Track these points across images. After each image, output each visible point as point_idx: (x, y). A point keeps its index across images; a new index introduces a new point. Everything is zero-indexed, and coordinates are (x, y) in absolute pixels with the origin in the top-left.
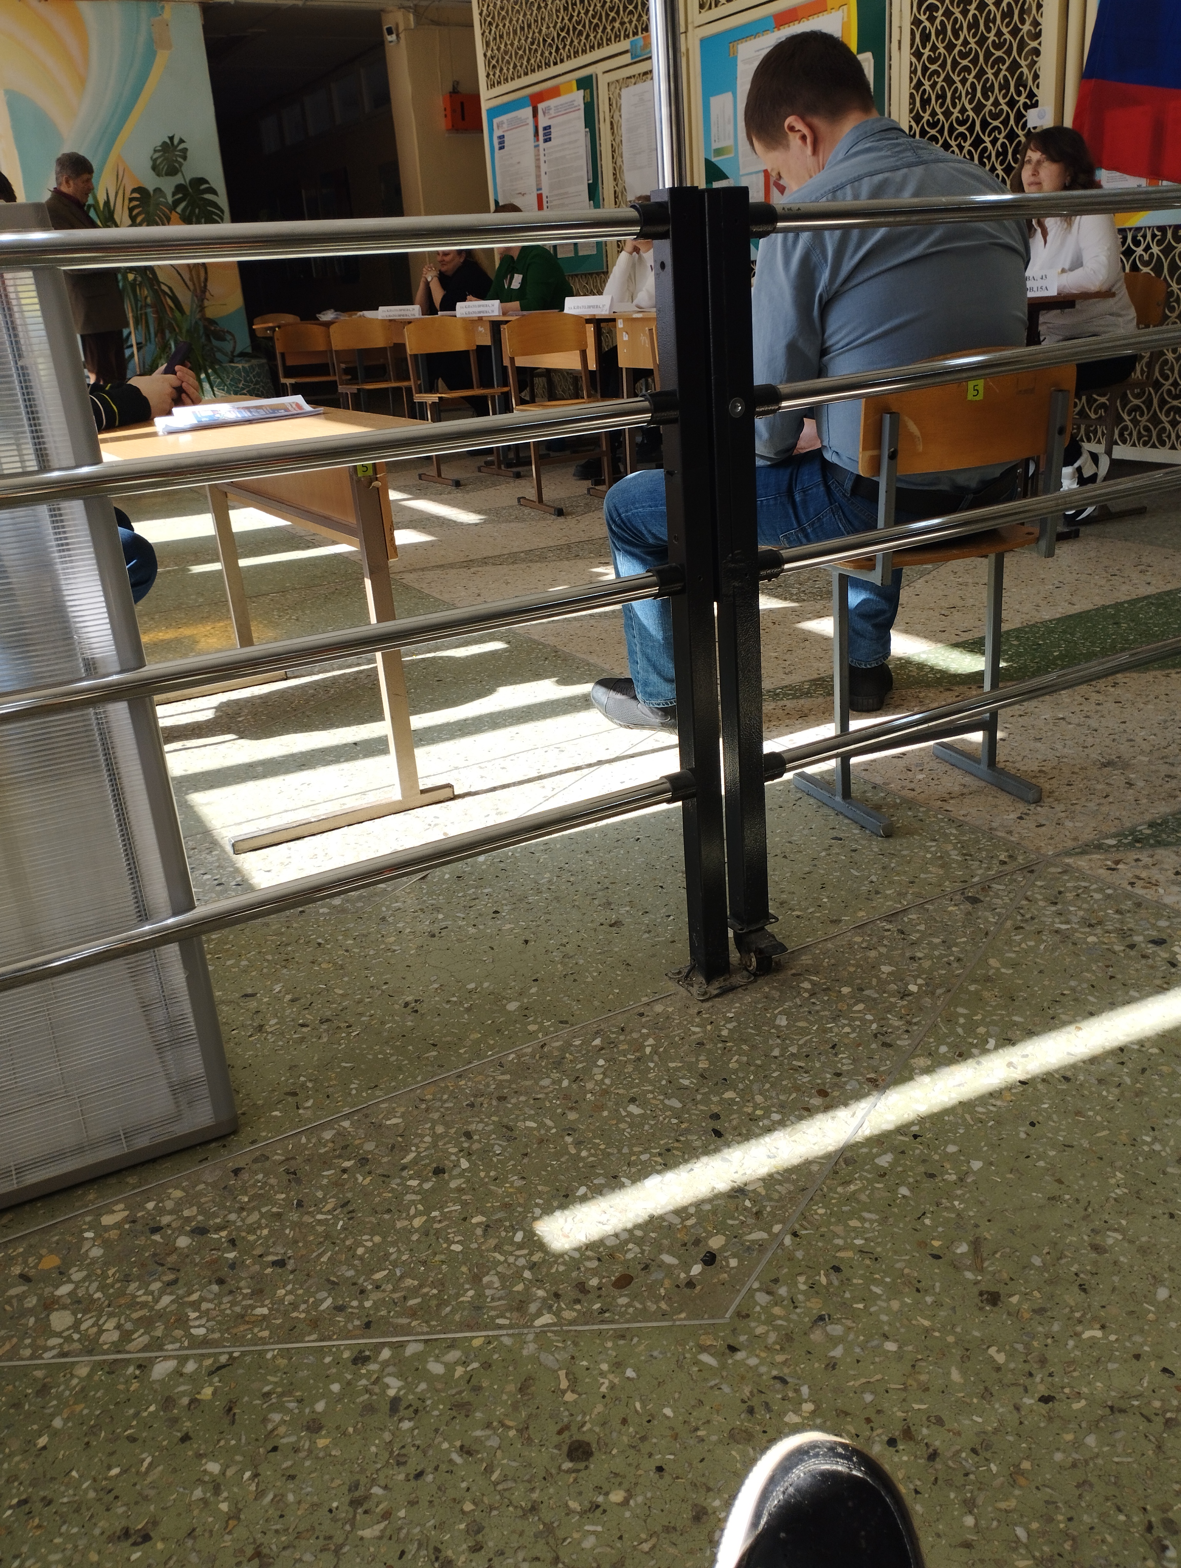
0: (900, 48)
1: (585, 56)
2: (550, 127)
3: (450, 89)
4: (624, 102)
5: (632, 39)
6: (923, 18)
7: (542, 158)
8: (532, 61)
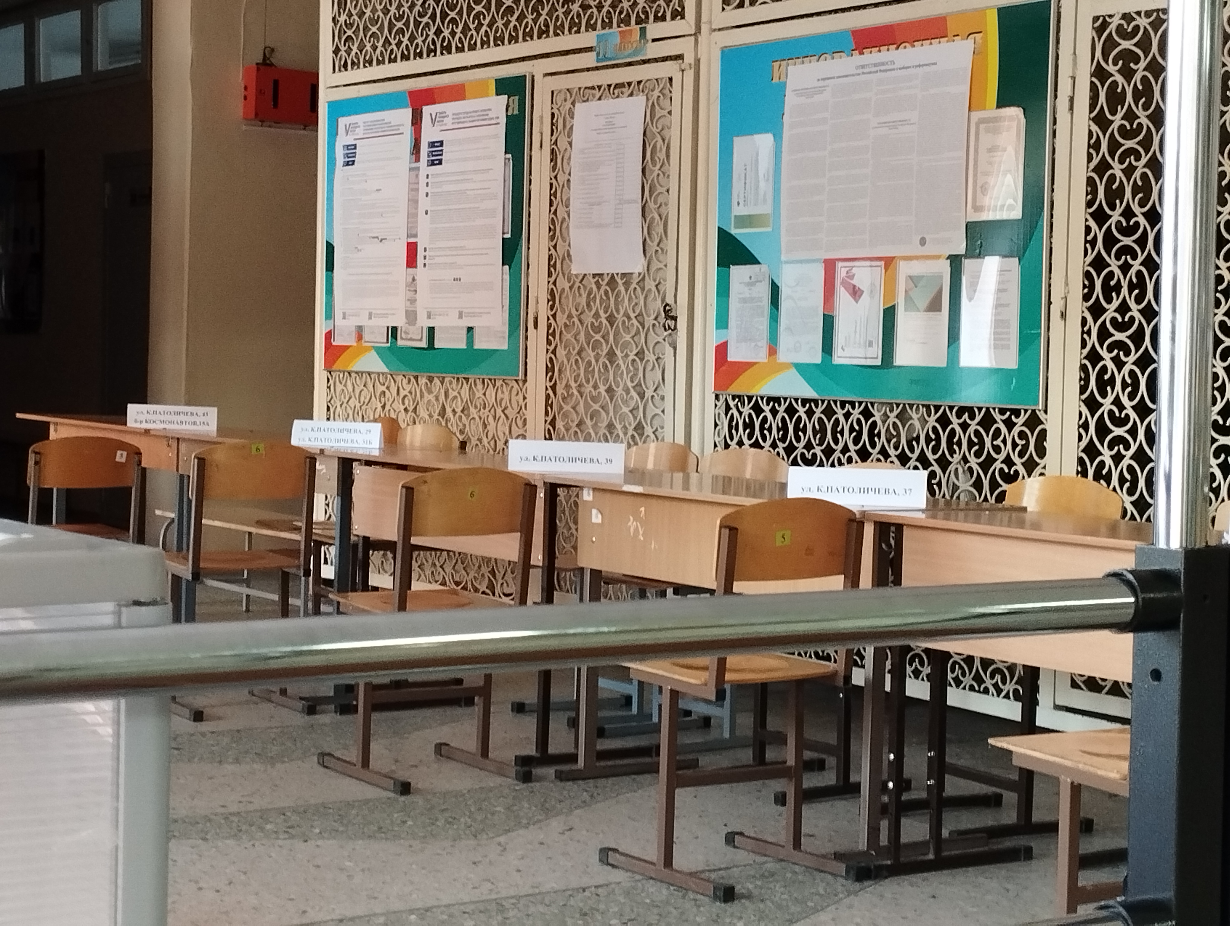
0: (1071, 108)
1: (513, 46)
2: (441, 143)
3: (260, 59)
4: (578, 122)
5: (599, 31)
6: (1111, 68)
7: (423, 190)
8: (419, 40)
